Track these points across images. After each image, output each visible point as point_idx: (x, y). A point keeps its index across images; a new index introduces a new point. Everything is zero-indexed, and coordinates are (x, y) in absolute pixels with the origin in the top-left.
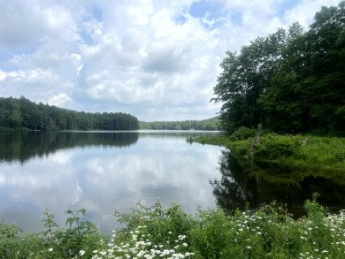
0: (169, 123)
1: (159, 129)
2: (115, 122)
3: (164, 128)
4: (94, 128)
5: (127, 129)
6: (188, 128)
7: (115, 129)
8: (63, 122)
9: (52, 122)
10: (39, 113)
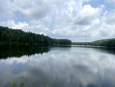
0: (79, 43)
1: (76, 45)
2: (65, 42)
3: (77, 44)
4: (59, 44)
5: (69, 45)
6: (87, 45)
7: (64, 44)
8: (52, 42)
9: (50, 42)
10: (47, 39)
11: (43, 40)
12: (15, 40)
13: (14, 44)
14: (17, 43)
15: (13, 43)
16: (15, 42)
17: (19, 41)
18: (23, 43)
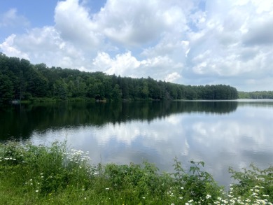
2: (215, 92)
4: (199, 98)
5: (227, 99)
7: (215, 99)
8: (175, 93)
9: (168, 94)
10: (159, 87)
11: (146, 91)
12: (79, 94)
13: (77, 101)
14: (83, 100)
15: (73, 99)
16: (79, 98)
17: (88, 95)
18: (97, 98)
